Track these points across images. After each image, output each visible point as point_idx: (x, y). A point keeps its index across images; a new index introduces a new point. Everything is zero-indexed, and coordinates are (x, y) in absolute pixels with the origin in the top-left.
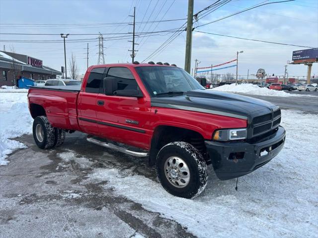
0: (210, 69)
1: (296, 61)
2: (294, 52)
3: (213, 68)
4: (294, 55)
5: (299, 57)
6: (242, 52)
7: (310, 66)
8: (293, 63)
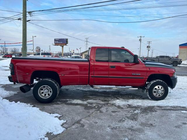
0: (4, 45)
1: (56, 44)
2: (55, 39)
3: (6, 45)
4: (55, 41)
5: (57, 42)
6: (36, 36)
7: (63, 47)
8: (55, 45)
